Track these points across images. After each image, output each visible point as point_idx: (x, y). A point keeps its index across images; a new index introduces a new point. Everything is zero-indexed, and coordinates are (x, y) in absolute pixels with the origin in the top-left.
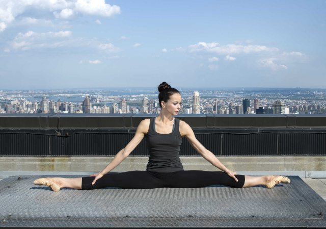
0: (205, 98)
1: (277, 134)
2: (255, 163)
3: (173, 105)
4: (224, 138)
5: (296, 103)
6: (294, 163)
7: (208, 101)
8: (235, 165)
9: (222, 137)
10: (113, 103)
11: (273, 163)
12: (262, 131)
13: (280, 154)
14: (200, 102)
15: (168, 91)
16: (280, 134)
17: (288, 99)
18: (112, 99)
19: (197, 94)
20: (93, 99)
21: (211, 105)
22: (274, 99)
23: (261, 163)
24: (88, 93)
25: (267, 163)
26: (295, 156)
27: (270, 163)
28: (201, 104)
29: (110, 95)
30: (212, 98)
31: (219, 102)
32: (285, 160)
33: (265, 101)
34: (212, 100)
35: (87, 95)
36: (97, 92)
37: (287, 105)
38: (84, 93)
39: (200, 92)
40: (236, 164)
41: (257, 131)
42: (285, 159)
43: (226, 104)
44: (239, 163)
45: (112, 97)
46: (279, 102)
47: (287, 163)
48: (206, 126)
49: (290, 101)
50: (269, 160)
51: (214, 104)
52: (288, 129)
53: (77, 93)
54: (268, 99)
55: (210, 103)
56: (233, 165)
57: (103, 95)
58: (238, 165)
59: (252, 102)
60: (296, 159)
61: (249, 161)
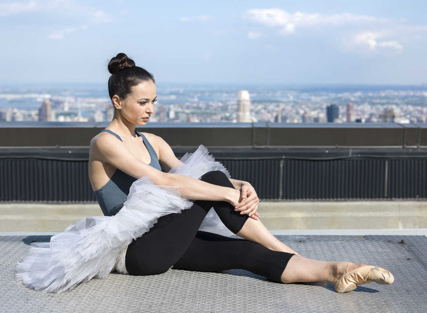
0: (260, 102)
1: (384, 159)
2: (343, 214)
3: (138, 106)
4: (286, 167)
5: (421, 112)
6: (417, 213)
7: (265, 109)
8: (307, 218)
9: (281, 165)
10: (94, 112)
11: (378, 214)
12: (358, 154)
13: (391, 197)
14: (251, 111)
15: (129, 75)
16: (391, 161)
17: (408, 104)
18: (93, 103)
19: (245, 96)
20: (57, 104)
21: (269, 115)
22: (383, 104)
23: (355, 214)
24: (49, 92)
25: (367, 214)
26: (418, 201)
27: (372, 214)
28: (253, 114)
29: (88, 96)
30: (271, 102)
31: (284, 110)
32: (400, 208)
33: (367, 108)
34: (271, 107)
35: (47, 96)
36: (65, 90)
37: (405, 116)
38: (40, 93)
39: (250, 92)
40: (309, 215)
41: (348, 154)
42: (399, 206)
43: (298, 113)
44: (315, 215)
45: (92, 100)
46: (391, 111)
47: (403, 214)
48: (252, 145)
49: (411, 108)
50: (370, 209)
51: (275, 114)
52: (404, 151)
53: (29, 92)
54: (372, 104)
55: (269, 112)
56: (303, 218)
57: (76, 97)
58: (312, 218)
59: (342, 110)
60: (420, 207)
61: (333, 209)
